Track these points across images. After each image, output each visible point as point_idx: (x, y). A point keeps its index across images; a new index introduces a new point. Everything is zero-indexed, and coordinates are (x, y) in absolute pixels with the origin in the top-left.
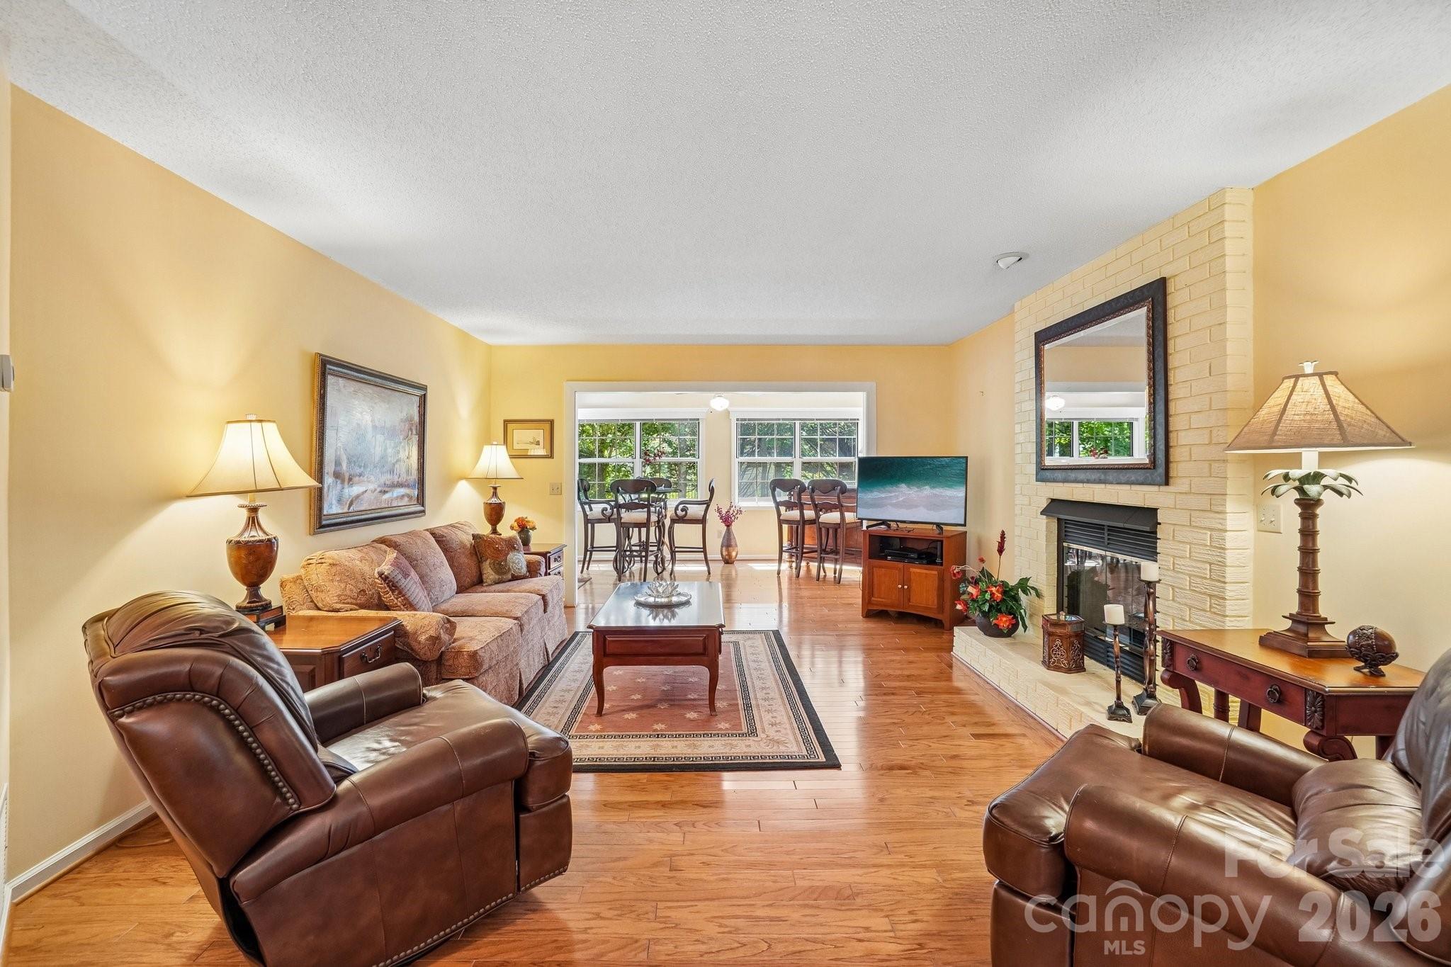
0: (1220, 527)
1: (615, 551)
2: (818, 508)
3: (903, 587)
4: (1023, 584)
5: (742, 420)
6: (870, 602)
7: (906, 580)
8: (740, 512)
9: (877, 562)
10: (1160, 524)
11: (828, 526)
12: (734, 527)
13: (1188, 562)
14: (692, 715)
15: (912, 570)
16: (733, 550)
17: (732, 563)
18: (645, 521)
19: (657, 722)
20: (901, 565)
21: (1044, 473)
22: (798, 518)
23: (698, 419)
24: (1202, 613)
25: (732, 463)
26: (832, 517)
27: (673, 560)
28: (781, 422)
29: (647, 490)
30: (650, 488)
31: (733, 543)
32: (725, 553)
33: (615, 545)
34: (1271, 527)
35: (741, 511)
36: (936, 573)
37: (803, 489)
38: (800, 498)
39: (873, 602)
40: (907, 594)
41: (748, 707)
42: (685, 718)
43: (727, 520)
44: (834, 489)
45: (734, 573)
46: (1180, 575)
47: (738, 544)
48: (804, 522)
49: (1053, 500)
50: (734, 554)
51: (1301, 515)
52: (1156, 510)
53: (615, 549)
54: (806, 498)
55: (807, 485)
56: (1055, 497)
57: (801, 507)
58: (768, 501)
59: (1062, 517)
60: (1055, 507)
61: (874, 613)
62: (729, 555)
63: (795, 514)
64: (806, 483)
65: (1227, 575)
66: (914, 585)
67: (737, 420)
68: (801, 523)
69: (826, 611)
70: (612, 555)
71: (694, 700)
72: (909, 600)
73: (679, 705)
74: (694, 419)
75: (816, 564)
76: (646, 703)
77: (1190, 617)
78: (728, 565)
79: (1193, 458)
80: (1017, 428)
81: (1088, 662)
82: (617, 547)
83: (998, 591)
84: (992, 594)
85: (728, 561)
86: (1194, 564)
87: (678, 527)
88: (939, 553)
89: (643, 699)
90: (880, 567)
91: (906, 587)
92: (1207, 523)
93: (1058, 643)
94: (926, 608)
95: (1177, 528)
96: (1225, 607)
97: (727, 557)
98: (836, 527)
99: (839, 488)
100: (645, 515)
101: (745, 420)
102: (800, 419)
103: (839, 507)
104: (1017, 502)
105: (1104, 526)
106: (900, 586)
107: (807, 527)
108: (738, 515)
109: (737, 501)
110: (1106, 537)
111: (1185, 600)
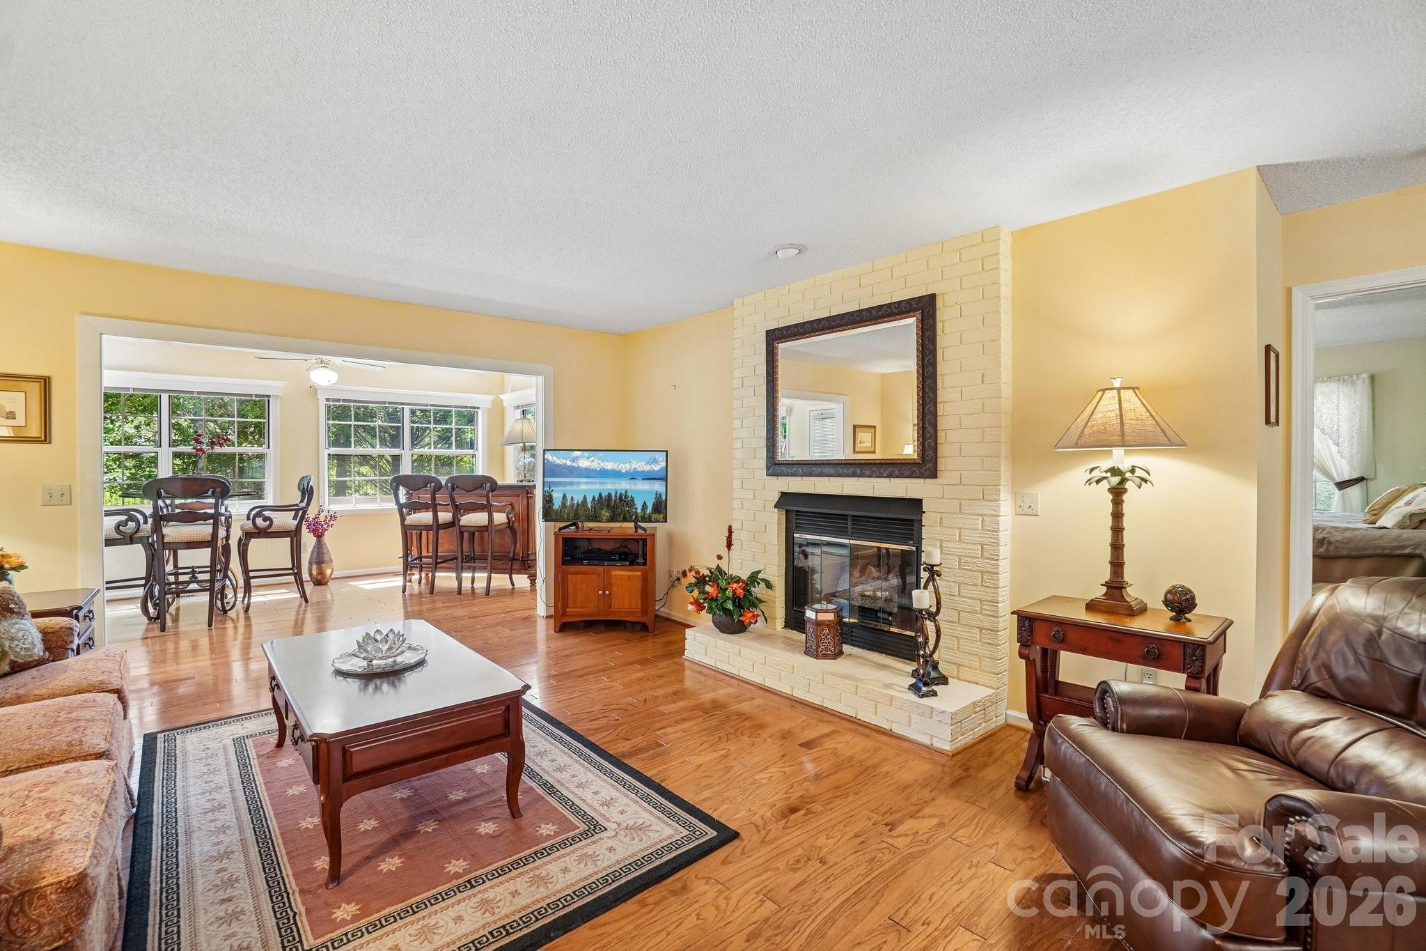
0: (993, 513)
1: (144, 586)
2: (458, 509)
3: (604, 592)
4: (754, 578)
5: (334, 400)
6: (564, 614)
7: (607, 585)
8: (333, 517)
9: (572, 568)
10: (924, 512)
11: (472, 530)
12: (328, 538)
13: (957, 545)
14: (487, 828)
15: (614, 573)
16: (328, 568)
17: (326, 584)
18: (210, 538)
19: (448, 857)
20: (600, 569)
21: (775, 466)
22: (431, 522)
23: (269, 396)
24: (973, 588)
25: (321, 455)
26: (479, 518)
27: (248, 589)
28: (387, 405)
29: (213, 493)
30: (219, 490)
31: (326, 558)
32: (314, 573)
33: (144, 576)
34: (1029, 512)
35: (335, 517)
36: (640, 573)
37: (439, 487)
38: (434, 499)
39: (568, 614)
40: (607, 600)
41: (551, 790)
42: (480, 836)
43: (318, 533)
44: (482, 486)
45: (329, 596)
46: (949, 557)
47: (333, 557)
48: (438, 526)
49: (784, 494)
50: (328, 572)
51: (1112, 501)
52: (920, 501)
53: (143, 582)
54: (442, 498)
55: (443, 483)
56: (785, 490)
57: (434, 507)
58: (389, 501)
59: (789, 508)
60: (786, 500)
61: (565, 625)
62: (321, 572)
63: (425, 517)
64: (443, 480)
65: (1000, 554)
66: (615, 588)
67: (328, 400)
68: (435, 528)
69: (507, 632)
70: (140, 592)
71: (465, 800)
72: (610, 606)
73: (453, 817)
74: (263, 396)
75: (485, 575)
76: (395, 830)
77: (959, 591)
78: (319, 587)
79: (963, 455)
80: (737, 423)
81: (846, 648)
82: (147, 578)
83: (740, 587)
84: (734, 592)
85: (320, 582)
86: (965, 546)
87: (254, 544)
88: (641, 553)
89: (384, 826)
90: (576, 573)
91: (607, 592)
92: (979, 511)
93: (826, 631)
94: (631, 613)
95: (944, 515)
96: (998, 580)
97: (319, 577)
98: (482, 529)
99: (488, 484)
100: (209, 529)
101: (339, 400)
102: (409, 404)
103: (487, 508)
104: (735, 496)
105: (847, 516)
106: (600, 592)
107: (441, 532)
108: (331, 523)
109: (327, 504)
110: (850, 526)
111: (954, 578)
